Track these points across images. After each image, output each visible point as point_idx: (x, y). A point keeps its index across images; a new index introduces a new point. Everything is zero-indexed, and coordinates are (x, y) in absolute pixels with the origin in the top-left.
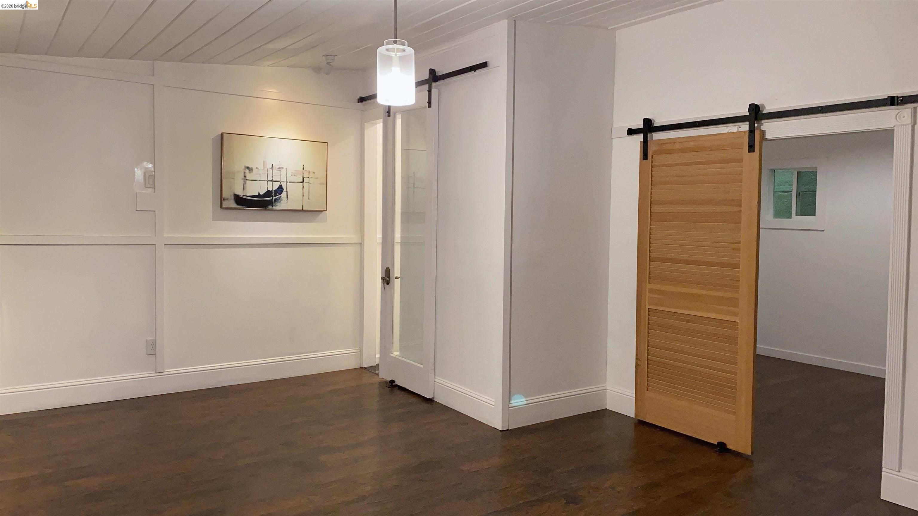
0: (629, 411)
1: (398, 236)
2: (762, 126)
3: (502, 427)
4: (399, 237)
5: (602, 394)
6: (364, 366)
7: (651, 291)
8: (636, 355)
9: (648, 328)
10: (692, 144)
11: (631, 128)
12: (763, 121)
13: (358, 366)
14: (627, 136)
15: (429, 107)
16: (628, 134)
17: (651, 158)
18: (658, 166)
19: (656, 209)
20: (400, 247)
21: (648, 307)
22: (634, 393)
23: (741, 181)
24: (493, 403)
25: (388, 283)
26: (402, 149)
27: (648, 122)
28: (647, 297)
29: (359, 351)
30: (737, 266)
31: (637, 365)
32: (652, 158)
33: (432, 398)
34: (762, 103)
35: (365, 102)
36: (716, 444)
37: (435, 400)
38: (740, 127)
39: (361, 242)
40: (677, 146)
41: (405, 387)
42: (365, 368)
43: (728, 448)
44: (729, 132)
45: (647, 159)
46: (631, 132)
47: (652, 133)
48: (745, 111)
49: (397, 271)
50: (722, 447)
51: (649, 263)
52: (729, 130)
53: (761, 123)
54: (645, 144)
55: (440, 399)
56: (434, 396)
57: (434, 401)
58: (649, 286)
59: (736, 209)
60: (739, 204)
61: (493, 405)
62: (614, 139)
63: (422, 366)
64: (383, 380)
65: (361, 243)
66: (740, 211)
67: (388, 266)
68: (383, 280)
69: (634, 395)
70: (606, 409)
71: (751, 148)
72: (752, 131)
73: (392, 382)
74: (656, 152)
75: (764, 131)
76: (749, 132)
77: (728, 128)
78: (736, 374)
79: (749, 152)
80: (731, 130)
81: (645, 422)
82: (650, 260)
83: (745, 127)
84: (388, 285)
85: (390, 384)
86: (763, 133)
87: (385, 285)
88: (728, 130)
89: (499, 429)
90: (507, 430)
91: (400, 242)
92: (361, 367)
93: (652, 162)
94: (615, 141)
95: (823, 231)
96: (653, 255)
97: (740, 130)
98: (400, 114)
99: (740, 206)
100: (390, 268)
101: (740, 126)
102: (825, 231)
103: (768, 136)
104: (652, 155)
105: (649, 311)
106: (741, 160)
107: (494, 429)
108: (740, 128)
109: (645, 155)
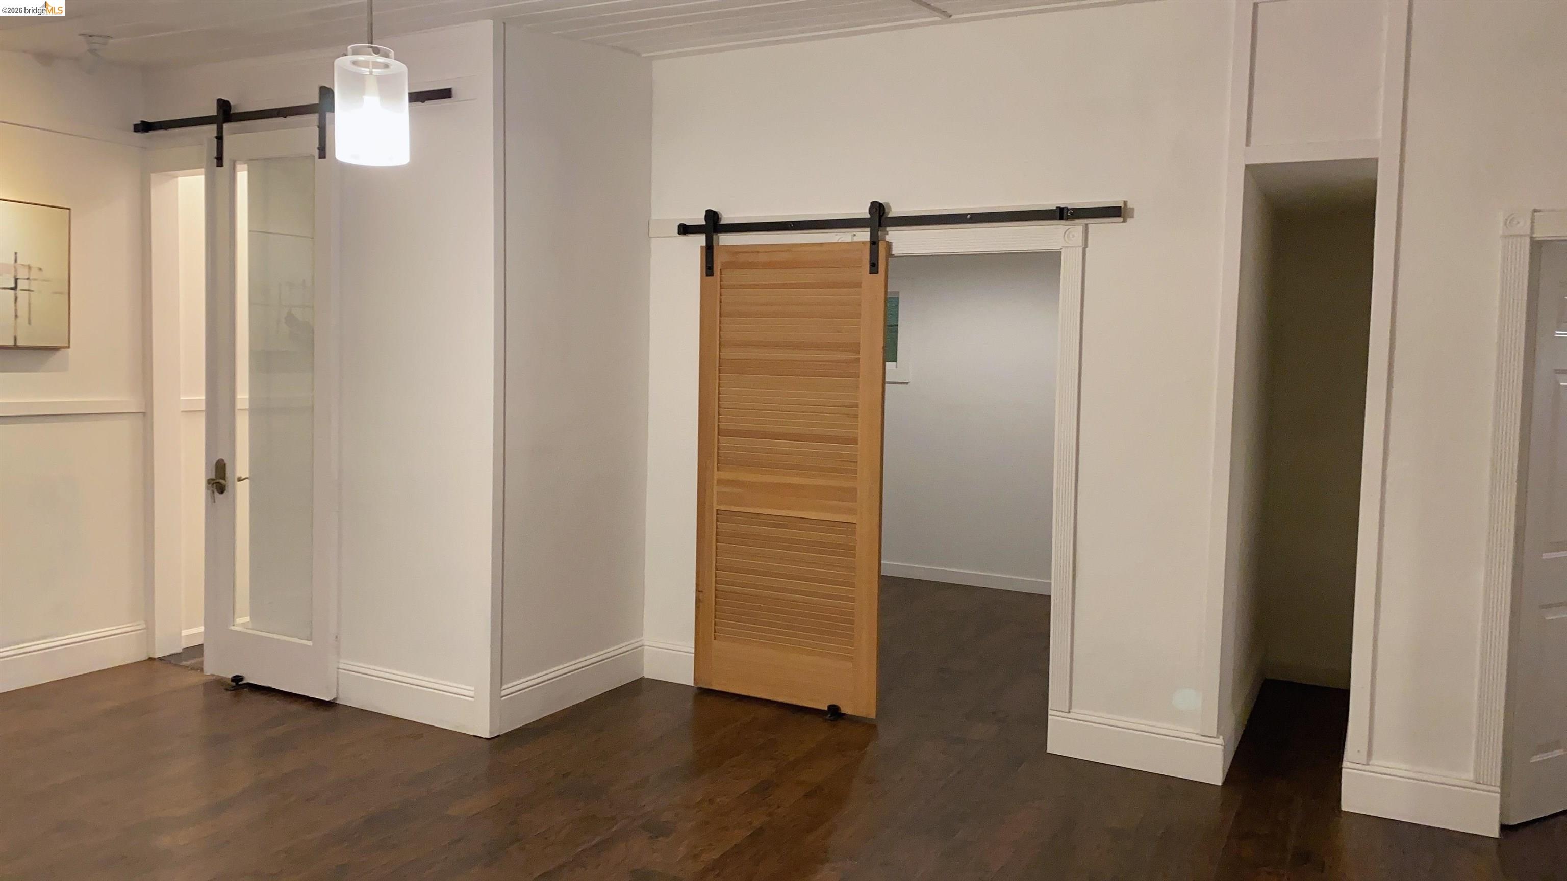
0: (684, 675)
1: (243, 396)
2: (887, 236)
3: (491, 733)
4: (246, 398)
5: (637, 654)
6: (158, 655)
7: (720, 482)
8: (697, 585)
9: (717, 541)
10: (784, 256)
11: (685, 223)
12: (888, 229)
13: (143, 657)
14: (678, 235)
15: (320, 157)
16: (679, 233)
17: (719, 274)
18: (732, 287)
19: (728, 354)
20: (247, 417)
21: (716, 507)
22: (693, 646)
23: (859, 315)
24: (472, 694)
25: (222, 490)
26: (250, 231)
27: (712, 216)
28: (715, 493)
29: (144, 626)
30: (855, 441)
31: (698, 601)
32: (721, 274)
33: (334, 699)
34: (886, 202)
35: (151, 133)
36: (826, 709)
37: (341, 703)
38: (855, 235)
39: (143, 411)
40: (763, 258)
41: (270, 686)
42: (160, 659)
43: (842, 712)
44: (839, 241)
45: (712, 275)
46: (684, 230)
47: (719, 234)
48: (863, 212)
49: (241, 466)
50: (834, 712)
51: (718, 439)
52: (839, 239)
53: (886, 231)
54: (709, 250)
55: (352, 697)
56: (337, 693)
57: (336, 703)
58: (717, 475)
59: (853, 356)
60: (855, 348)
61: (473, 698)
62: (653, 239)
63: (310, 643)
64: (212, 677)
65: (144, 413)
66: (858, 360)
67: (221, 458)
68: (210, 485)
69: (693, 650)
70: (643, 678)
71: (874, 267)
72: (874, 243)
73: (237, 679)
74: (726, 266)
75: (891, 242)
76: (871, 244)
77: (836, 235)
78: (852, 600)
79: (871, 273)
80: (842, 239)
81: (711, 690)
82: (719, 435)
83: (864, 235)
84: (221, 495)
85: (234, 684)
86: (889, 245)
87: (217, 494)
88: (838, 237)
89: (484, 737)
90: (498, 736)
91: (247, 408)
92: (151, 659)
93: (721, 281)
94: (654, 242)
95: (907, 383)
96: (723, 425)
97: (856, 239)
98: (245, 163)
99: (858, 352)
100: (226, 462)
101: (855, 233)
102: (909, 384)
103: (895, 251)
104: (720, 269)
105: (717, 514)
106: (858, 285)
107: (473, 737)
108: (855, 237)
109: (709, 269)
